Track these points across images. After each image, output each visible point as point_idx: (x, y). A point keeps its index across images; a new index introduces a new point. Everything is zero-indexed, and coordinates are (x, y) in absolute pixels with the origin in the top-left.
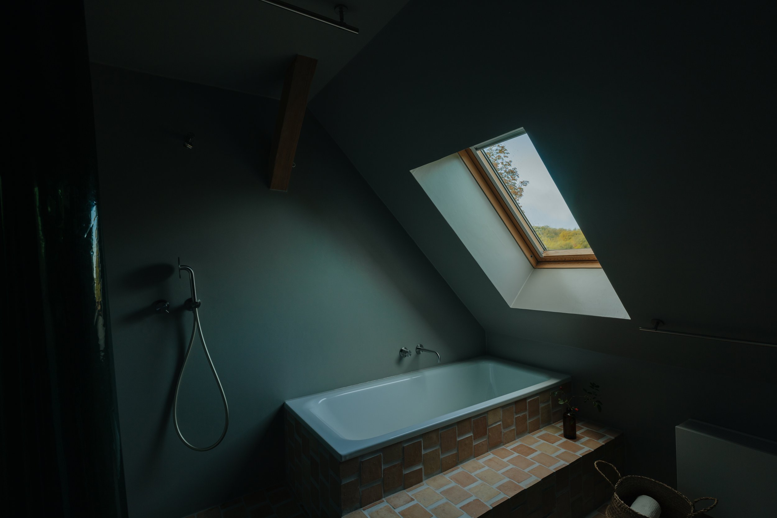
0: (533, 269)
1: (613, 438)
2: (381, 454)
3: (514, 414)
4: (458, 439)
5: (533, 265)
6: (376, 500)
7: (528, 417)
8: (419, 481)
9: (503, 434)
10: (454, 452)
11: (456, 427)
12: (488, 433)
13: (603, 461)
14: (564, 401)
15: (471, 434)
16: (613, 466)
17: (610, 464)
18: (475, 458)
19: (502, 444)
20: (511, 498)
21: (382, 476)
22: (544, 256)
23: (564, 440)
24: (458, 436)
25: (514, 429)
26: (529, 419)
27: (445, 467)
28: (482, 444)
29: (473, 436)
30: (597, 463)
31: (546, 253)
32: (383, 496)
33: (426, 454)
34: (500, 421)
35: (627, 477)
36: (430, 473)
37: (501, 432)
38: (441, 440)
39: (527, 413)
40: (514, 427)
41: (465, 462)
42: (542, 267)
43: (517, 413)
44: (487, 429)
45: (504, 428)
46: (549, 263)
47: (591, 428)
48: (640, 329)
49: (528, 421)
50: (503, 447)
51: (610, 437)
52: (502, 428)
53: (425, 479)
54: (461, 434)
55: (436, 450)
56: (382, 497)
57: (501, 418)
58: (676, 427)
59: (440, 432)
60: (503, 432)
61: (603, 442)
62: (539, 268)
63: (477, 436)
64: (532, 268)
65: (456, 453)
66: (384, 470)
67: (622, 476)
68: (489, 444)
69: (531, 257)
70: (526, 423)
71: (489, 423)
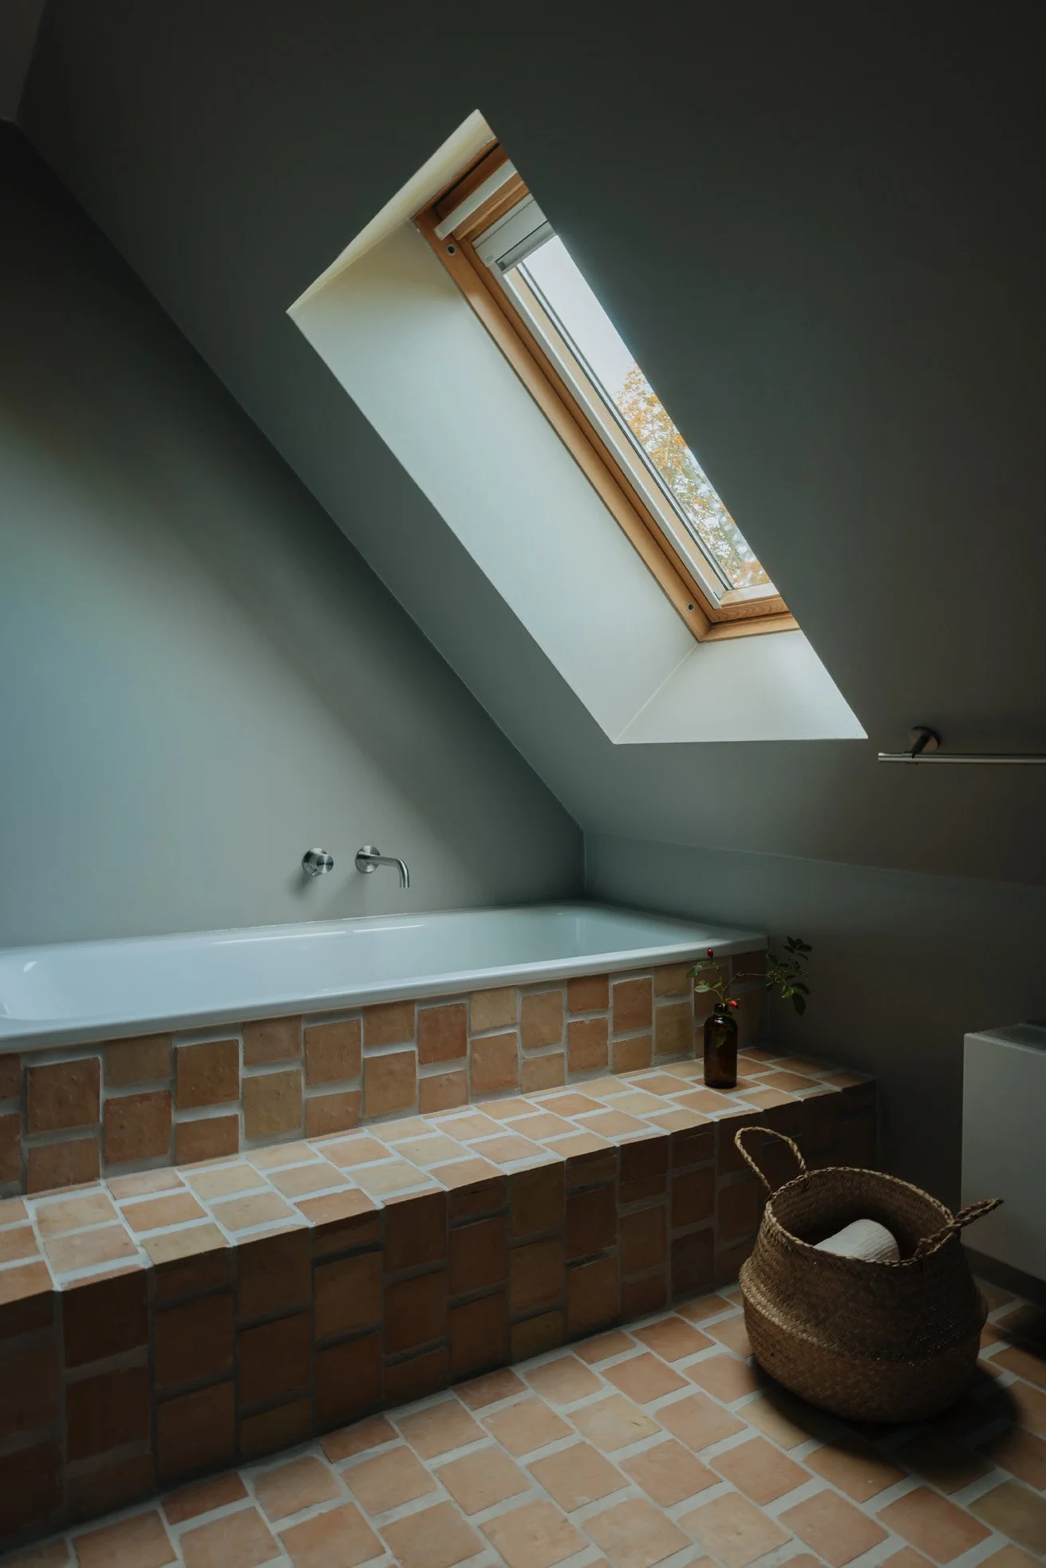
0: (697, 644)
1: (837, 1089)
2: (97, 1059)
3: (564, 1012)
4: (366, 1055)
5: (695, 632)
6: (77, 1181)
7: (610, 1029)
8: (229, 1149)
9: (520, 1061)
10: (352, 1088)
11: (359, 1021)
12: (471, 1054)
13: (768, 1130)
14: (711, 986)
15: (411, 1048)
16: (790, 1142)
17: (785, 1138)
18: (422, 1115)
19: (516, 1089)
20: (451, 1191)
21: (101, 1120)
22: (722, 606)
23: (702, 1088)
24: (365, 1045)
25: (561, 1055)
26: (616, 1033)
27: (317, 1126)
28: (447, 1080)
29: (416, 1052)
30: (743, 1133)
31: (729, 596)
32: (101, 1173)
33: (255, 1081)
34: (513, 1025)
35: (824, 1170)
36: (266, 1133)
37: (516, 1056)
38: (305, 1047)
39: (609, 1017)
40: (560, 1049)
41: (383, 1121)
42: (717, 637)
43: (572, 1011)
44: (469, 1040)
45: (527, 1046)
46: (735, 626)
47: (791, 1070)
48: (880, 759)
49: (612, 1041)
50: (521, 1097)
51: (829, 1087)
52: (519, 1044)
53: (248, 1149)
54: (371, 1043)
55: (287, 1074)
56: (98, 1176)
57: (518, 1019)
58: (967, 1035)
59: (304, 1026)
60: (524, 1058)
61: (801, 1096)
62: (709, 641)
63: (429, 1055)
64: (693, 639)
65: (358, 1092)
66: (108, 1103)
67: (809, 1168)
68: (472, 1082)
69: (690, 607)
70: (605, 1043)
71: (475, 1026)
